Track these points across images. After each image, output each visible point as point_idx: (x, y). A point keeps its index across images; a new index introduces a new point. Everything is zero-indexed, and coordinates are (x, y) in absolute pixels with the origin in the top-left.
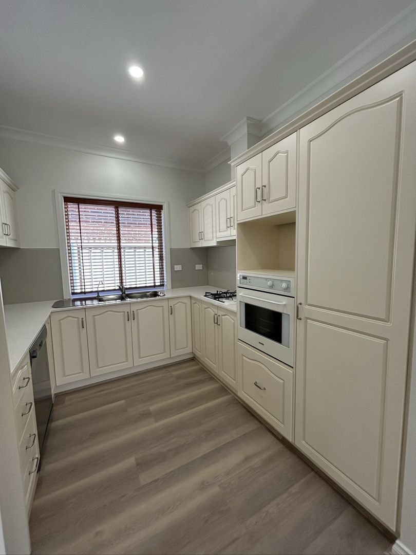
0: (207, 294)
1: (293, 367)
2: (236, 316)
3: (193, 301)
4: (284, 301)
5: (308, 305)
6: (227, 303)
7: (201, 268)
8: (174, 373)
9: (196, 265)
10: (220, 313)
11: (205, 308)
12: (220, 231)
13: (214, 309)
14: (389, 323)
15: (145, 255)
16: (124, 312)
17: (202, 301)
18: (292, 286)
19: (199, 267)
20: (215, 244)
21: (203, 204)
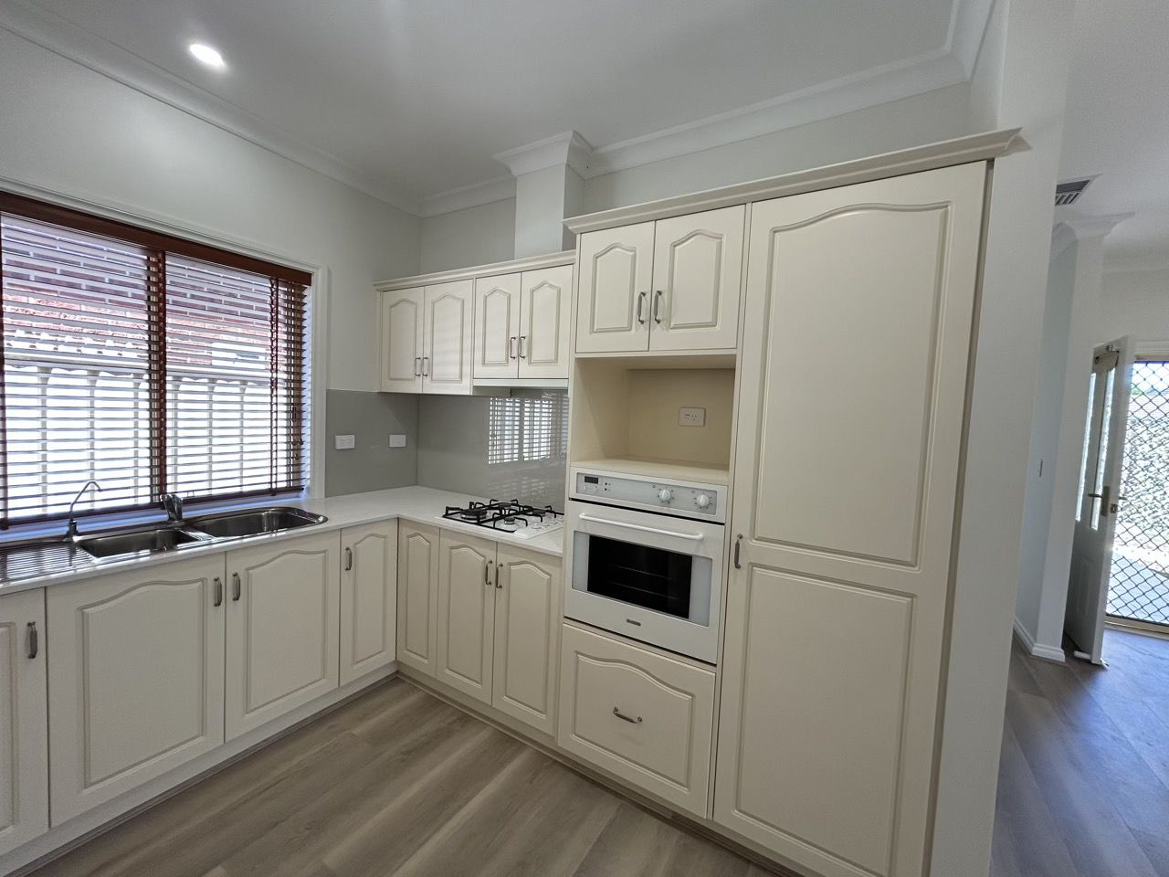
0: (450, 512)
1: (715, 665)
2: (560, 566)
3: (405, 531)
4: (700, 531)
5: (756, 539)
6: (524, 534)
7: (403, 444)
8: (359, 730)
9: (392, 437)
10: (504, 558)
11: (452, 548)
12: (484, 363)
13: (482, 550)
14: (917, 568)
15: (242, 403)
16: (202, 580)
17: (440, 530)
18: (721, 500)
19: (398, 441)
20: (468, 392)
21: (434, 292)
